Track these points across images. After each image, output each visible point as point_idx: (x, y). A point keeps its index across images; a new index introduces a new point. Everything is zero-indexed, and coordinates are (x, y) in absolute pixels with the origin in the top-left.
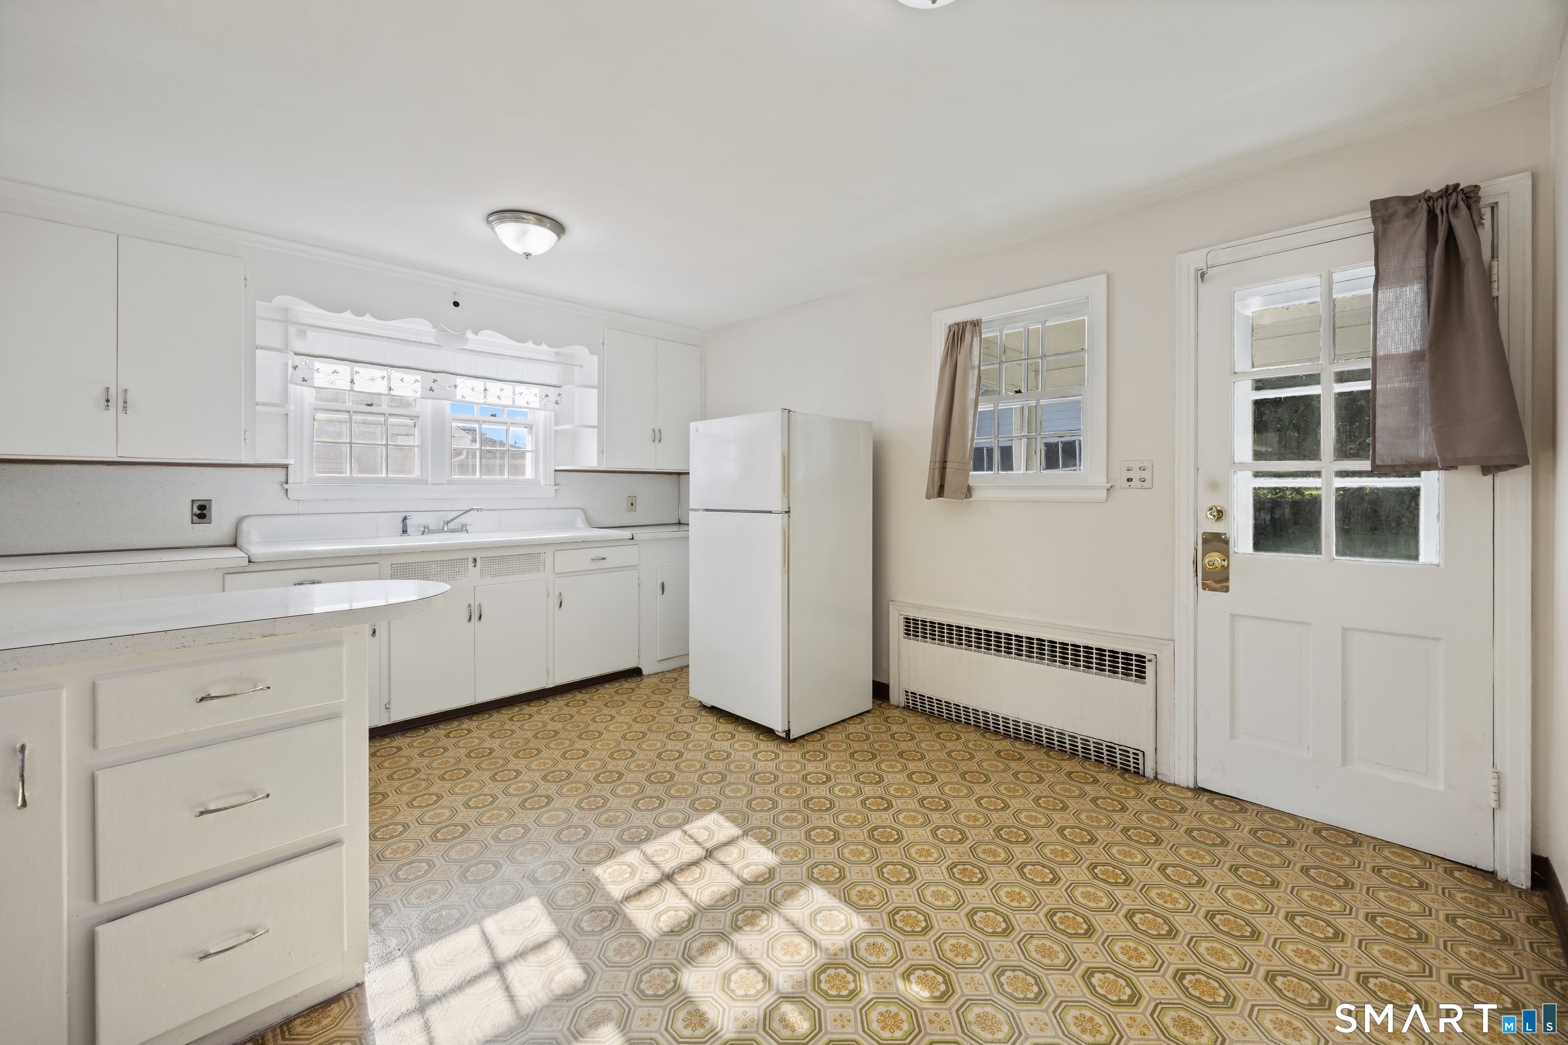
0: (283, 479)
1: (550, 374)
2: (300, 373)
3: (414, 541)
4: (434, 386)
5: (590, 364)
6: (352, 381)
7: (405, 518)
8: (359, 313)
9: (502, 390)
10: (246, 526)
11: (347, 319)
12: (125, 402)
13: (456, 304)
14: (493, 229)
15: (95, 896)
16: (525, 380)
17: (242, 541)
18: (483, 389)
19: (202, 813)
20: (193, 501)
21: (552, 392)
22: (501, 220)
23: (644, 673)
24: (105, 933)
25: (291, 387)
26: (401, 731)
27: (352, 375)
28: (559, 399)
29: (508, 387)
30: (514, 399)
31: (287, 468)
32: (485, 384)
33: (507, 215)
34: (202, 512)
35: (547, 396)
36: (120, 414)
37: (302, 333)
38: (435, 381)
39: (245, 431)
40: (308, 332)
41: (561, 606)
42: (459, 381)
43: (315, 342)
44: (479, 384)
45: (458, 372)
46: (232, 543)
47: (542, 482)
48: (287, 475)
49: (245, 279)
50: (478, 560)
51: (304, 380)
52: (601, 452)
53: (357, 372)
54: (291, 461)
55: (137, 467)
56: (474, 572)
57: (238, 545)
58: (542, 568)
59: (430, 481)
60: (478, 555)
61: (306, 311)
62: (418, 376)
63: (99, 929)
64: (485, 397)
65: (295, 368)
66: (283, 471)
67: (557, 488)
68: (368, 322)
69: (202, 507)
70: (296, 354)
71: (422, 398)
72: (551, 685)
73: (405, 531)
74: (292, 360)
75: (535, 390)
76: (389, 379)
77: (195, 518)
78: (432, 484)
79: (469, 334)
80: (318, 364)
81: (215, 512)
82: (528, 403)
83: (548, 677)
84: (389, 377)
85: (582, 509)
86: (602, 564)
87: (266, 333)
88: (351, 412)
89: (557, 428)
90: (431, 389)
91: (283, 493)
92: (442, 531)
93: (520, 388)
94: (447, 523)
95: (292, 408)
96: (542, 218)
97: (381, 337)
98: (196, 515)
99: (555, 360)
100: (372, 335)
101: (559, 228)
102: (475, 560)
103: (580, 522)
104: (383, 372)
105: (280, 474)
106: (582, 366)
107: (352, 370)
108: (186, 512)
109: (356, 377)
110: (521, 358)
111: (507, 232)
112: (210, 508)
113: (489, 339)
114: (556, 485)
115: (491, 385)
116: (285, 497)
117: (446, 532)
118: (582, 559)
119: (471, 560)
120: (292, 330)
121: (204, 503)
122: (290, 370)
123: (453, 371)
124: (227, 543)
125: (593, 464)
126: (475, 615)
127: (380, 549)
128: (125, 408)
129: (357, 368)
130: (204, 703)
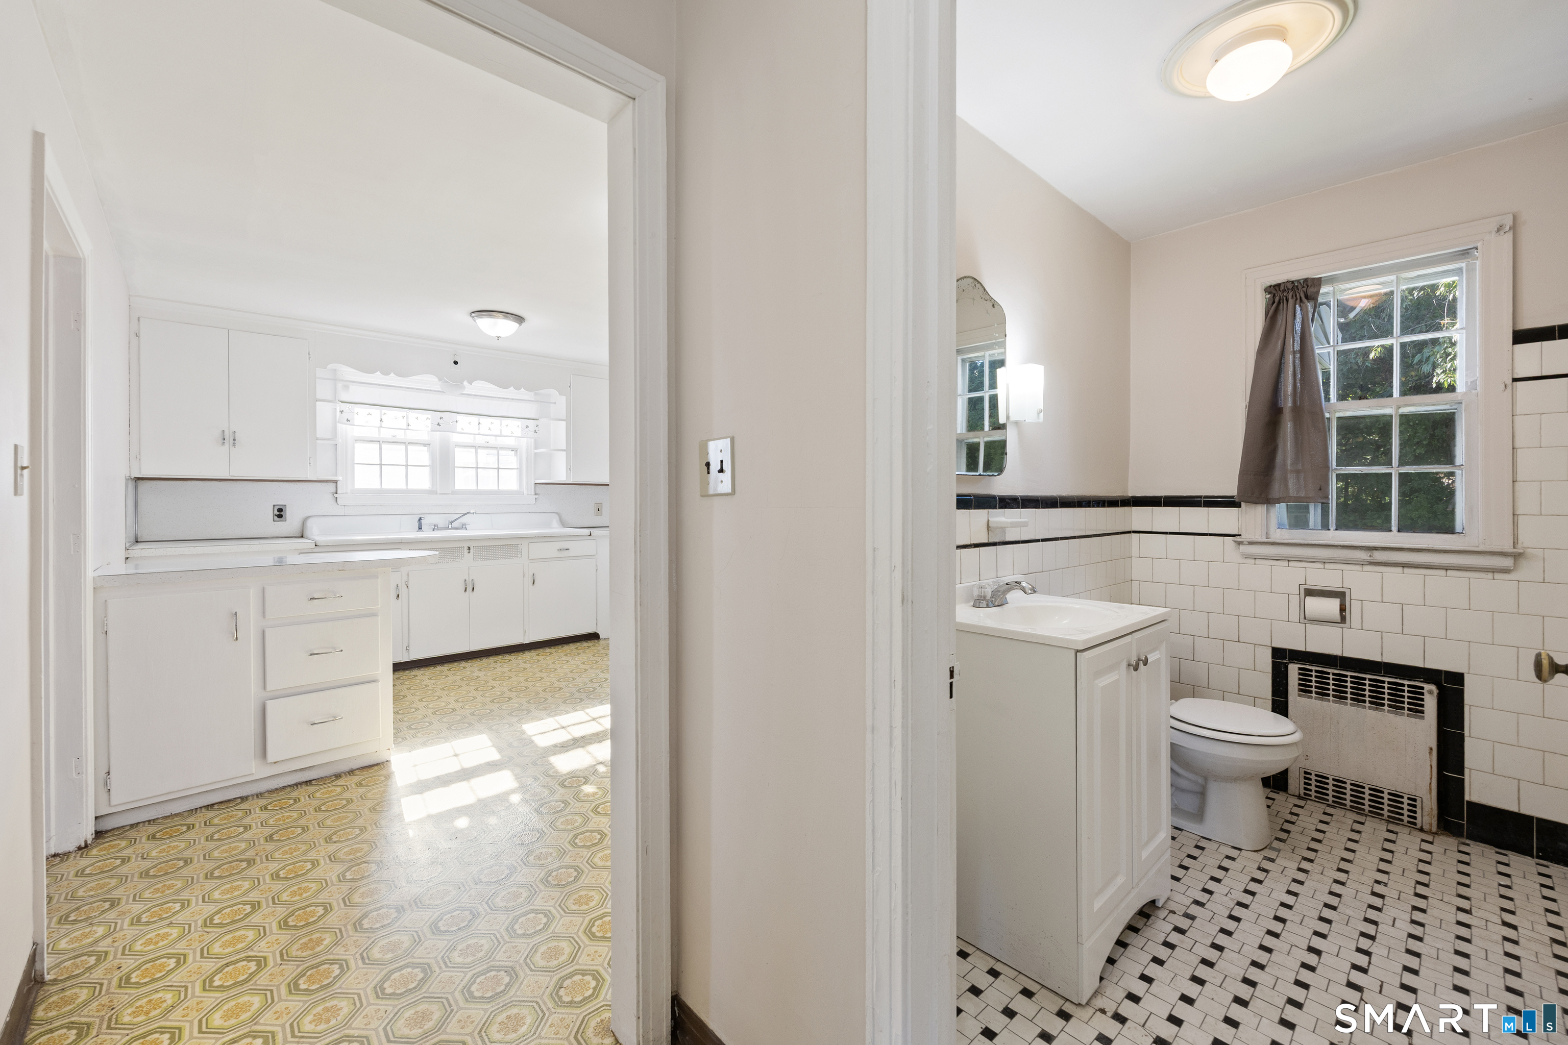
0: (334, 490)
1: (530, 410)
2: (345, 416)
3: (426, 534)
4: (441, 422)
5: (560, 403)
6: (381, 421)
7: (420, 519)
8: (386, 373)
9: (492, 423)
10: (310, 523)
11: (378, 377)
12: (234, 440)
13: (456, 363)
14: (475, 321)
15: (265, 688)
16: (510, 415)
17: (307, 533)
18: (478, 423)
19: (311, 655)
20: (274, 505)
21: (531, 424)
22: (481, 316)
23: (601, 637)
24: (270, 705)
25: (339, 425)
26: (417, 667)
27: (381, 416)
28: (537, 429)
29: (496, 421)
30: (501, 430)
31: (337, 483)
32: (479, 420)
33: (484, 313)
34: (280, 514)
35: (527, 427)
36: (232, 448)
37: (346, 387)
38: (441, 418)
39: (310, 458)
40: (350, 386)
41: (534, 583)
42: (460, 418)
43: (354, 393)
44: (474, 419)
45: (458, 411)
46: (300, 535)
47: (525, 492)
48: (337, 488)
49: (309, 354)
50: (471, 548)
51: (348, 420)
52: (569, 469)
53: (385, 414)
54: (339, 478)
55: (238, 482)
56: (468, 557)
57: (305, 536)
58: (519, 556)
59: (438, 492)
60: (471, 545)
61: (348, 373)
62: (429, 415)
63: (268, 702)
64: (479, 429)
65: (342, 412)
66: (333, 485)
67: (536, 496)
68: (392, 379)
69: (280, 510)
70: (342, 402)
71: (432, 431)
72: (527, 642)
73: (420, 528)
74: (340, 407)
75: (518, 423)
76: (407, 418)
77: (276, 517)
78: (440, 494)
79: (465, 383)
80: (357, 408)
81: (288, 513)
82: (512, 433)
83: (524, 635)
84: (407, 415)
85: (557, 513)
86: (566, 553)
87: (323, 390)
88: (381, 442)
89: (536, 451)
90: (439, 425)
91: (334, 499)
92: (448, 528)
93: (506, 421)
94: (452, 522)
95: (340, 441)
96: (506, 314)
97: (402, 387)
98: (276, 515)
99: (534, 400)
100: (395, 386)
101: (520, 319)
102: (469, 548)
103: (555, 523)
104: (403, 413)
105: (332, 487)
106: (555, 403)
107: (381, 412)
108: (270, 513)
109: (384, 418)
110: (507, 399)
111: (484, 323)
112: (285, 510)
113: (481, 387)
114: (535, 494)
115: (483, 420)
116: (335, 503)
117: (450, 529)
118: (551, 549)
119: (466, 548)
120: (340, 385)
121: (281, 507)
122: (338, 413)
123: (455, 410)
124: (297, 535)
125: (562, 478)
126: (469, 587)
127: (402, 539)
128: (234, 444)
129: (384, 410)
130: (312, 601)
